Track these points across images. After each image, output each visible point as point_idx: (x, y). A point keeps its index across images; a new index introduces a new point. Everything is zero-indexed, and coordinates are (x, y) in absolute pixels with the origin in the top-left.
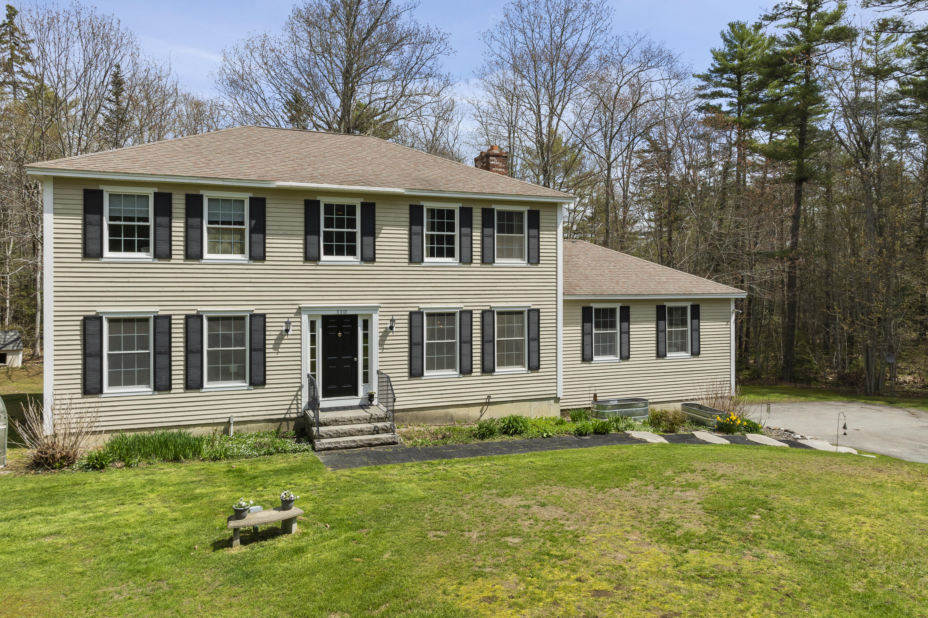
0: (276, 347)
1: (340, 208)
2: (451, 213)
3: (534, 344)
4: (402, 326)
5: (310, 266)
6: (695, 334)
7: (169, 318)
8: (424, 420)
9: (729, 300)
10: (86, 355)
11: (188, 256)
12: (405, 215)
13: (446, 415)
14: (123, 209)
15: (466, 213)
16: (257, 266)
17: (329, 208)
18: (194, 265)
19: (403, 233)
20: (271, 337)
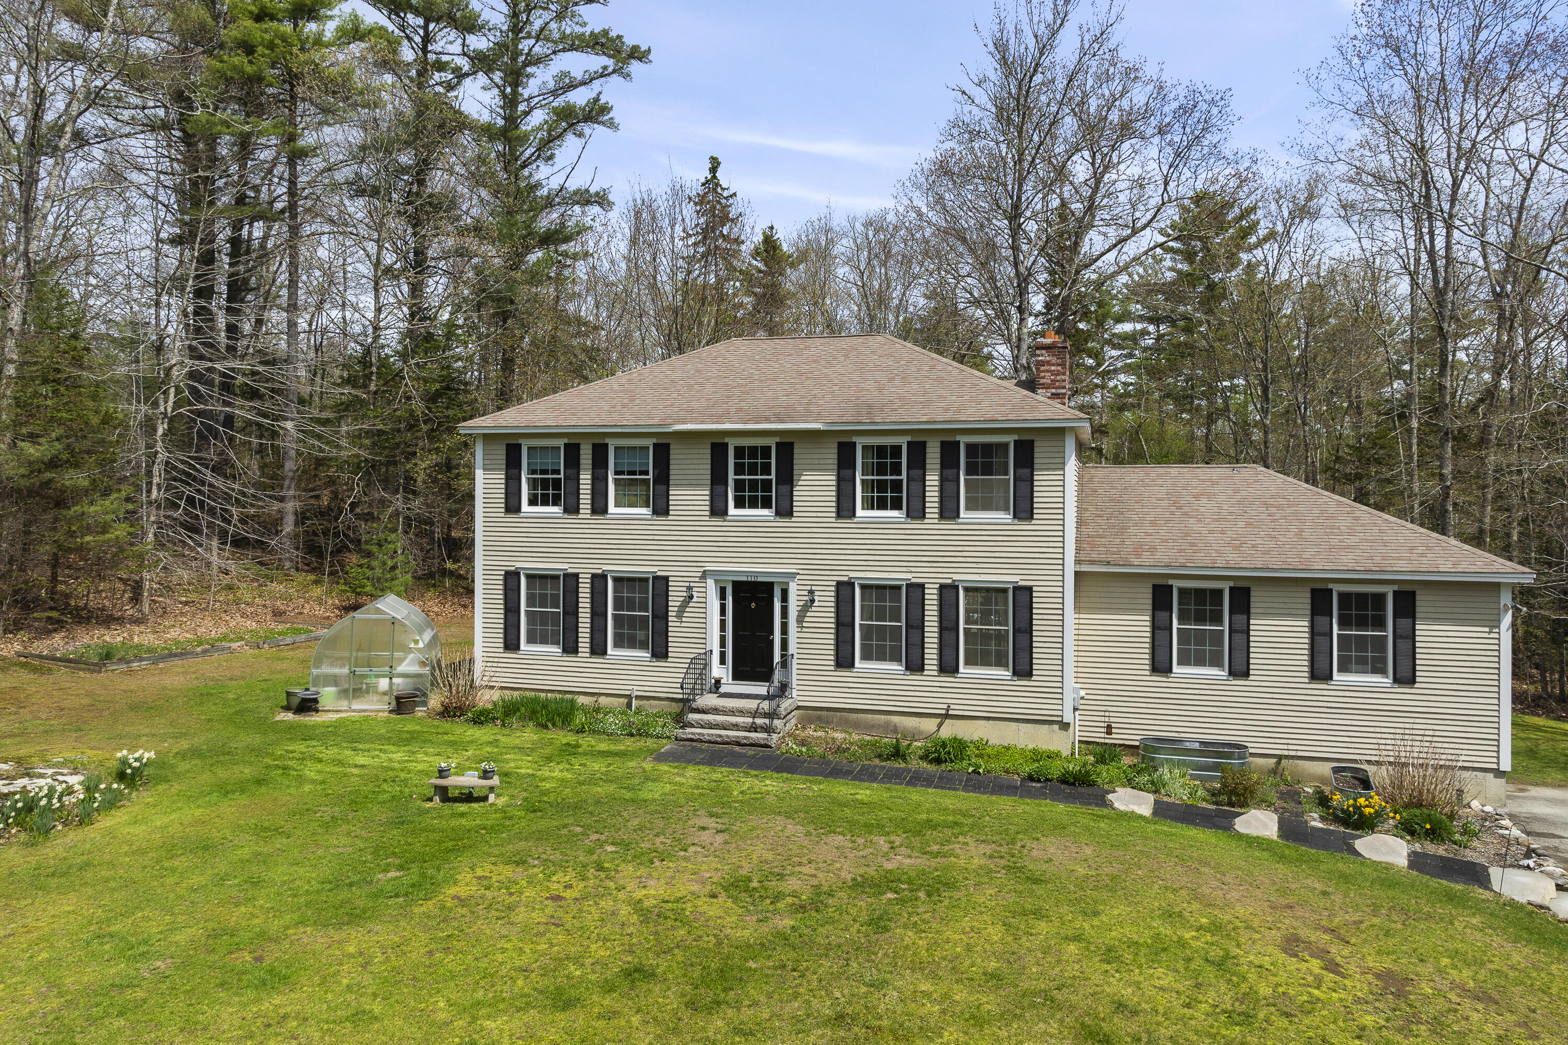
0: (680, 614)
1: (753, 450)
2: (897, 450)
3: (1023, 638)
4: (826, 601)
5: (717, 521)
6: (1404, 645)
7: (576, 576)
8: (857, 725)
9: (1496, 587)
10: (507, 610)
11: (594, 511)
12: (831, 456)
13: (888, 723)
14: (539, 462)
15: (918, 451)
16: (661, 521)
17: (739, 451)
18: (599, 520)
19: (830, 479)
20: (674, 603)
